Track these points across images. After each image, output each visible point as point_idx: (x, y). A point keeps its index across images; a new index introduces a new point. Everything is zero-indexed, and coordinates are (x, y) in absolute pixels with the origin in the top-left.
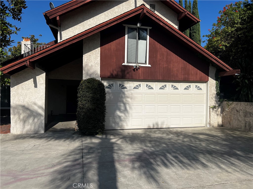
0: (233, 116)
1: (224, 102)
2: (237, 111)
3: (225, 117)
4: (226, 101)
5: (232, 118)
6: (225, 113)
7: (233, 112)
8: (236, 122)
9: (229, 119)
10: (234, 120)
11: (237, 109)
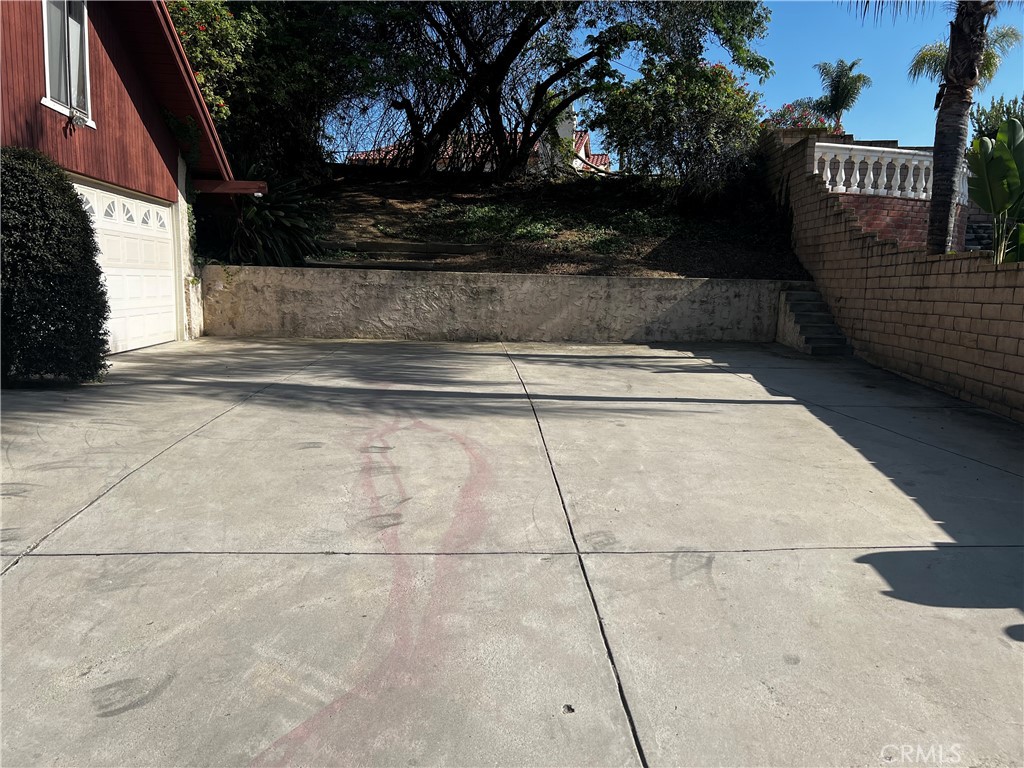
0: (243, 302)
1: (208, 266)
2: (256, 289)
3: (215, 310)
4: (213, 263)
5: (241, 309)
6: (214, 296)
7: (241, 294)
8: (254, 318)
9: (230, 314)
10: (247, 315)
11: (255, 284)
